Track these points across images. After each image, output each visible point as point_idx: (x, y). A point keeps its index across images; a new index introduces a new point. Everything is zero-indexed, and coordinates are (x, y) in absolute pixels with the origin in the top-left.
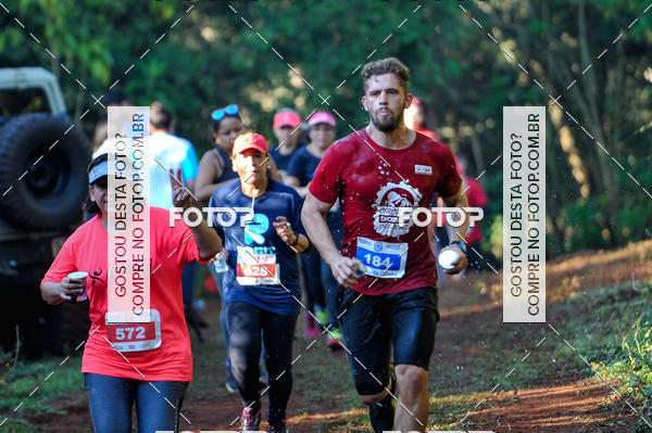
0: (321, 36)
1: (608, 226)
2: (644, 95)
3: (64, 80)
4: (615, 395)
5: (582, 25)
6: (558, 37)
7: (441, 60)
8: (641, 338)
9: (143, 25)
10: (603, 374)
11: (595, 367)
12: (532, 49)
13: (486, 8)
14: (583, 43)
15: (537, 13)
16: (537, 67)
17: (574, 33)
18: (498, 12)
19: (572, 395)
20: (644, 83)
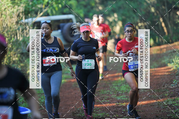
0: (120, 8)
1: (171, 39)
2: (177, 17)
3: (76, 17)
4: (172, 69)
5: (166, 4)
6: (161, 7)
7: (141, 11)
8: (177, 59)
9: (89, 7)
10: (170, 65)
11: (168, 64)
12: (157, 9)
13: (149, 2)
14: (166, 8)
15: (158, 2)
16: (158, 12)
17: (164, 6)
18: (151, 3)
19: (165, 69)
20: (177, 14)
